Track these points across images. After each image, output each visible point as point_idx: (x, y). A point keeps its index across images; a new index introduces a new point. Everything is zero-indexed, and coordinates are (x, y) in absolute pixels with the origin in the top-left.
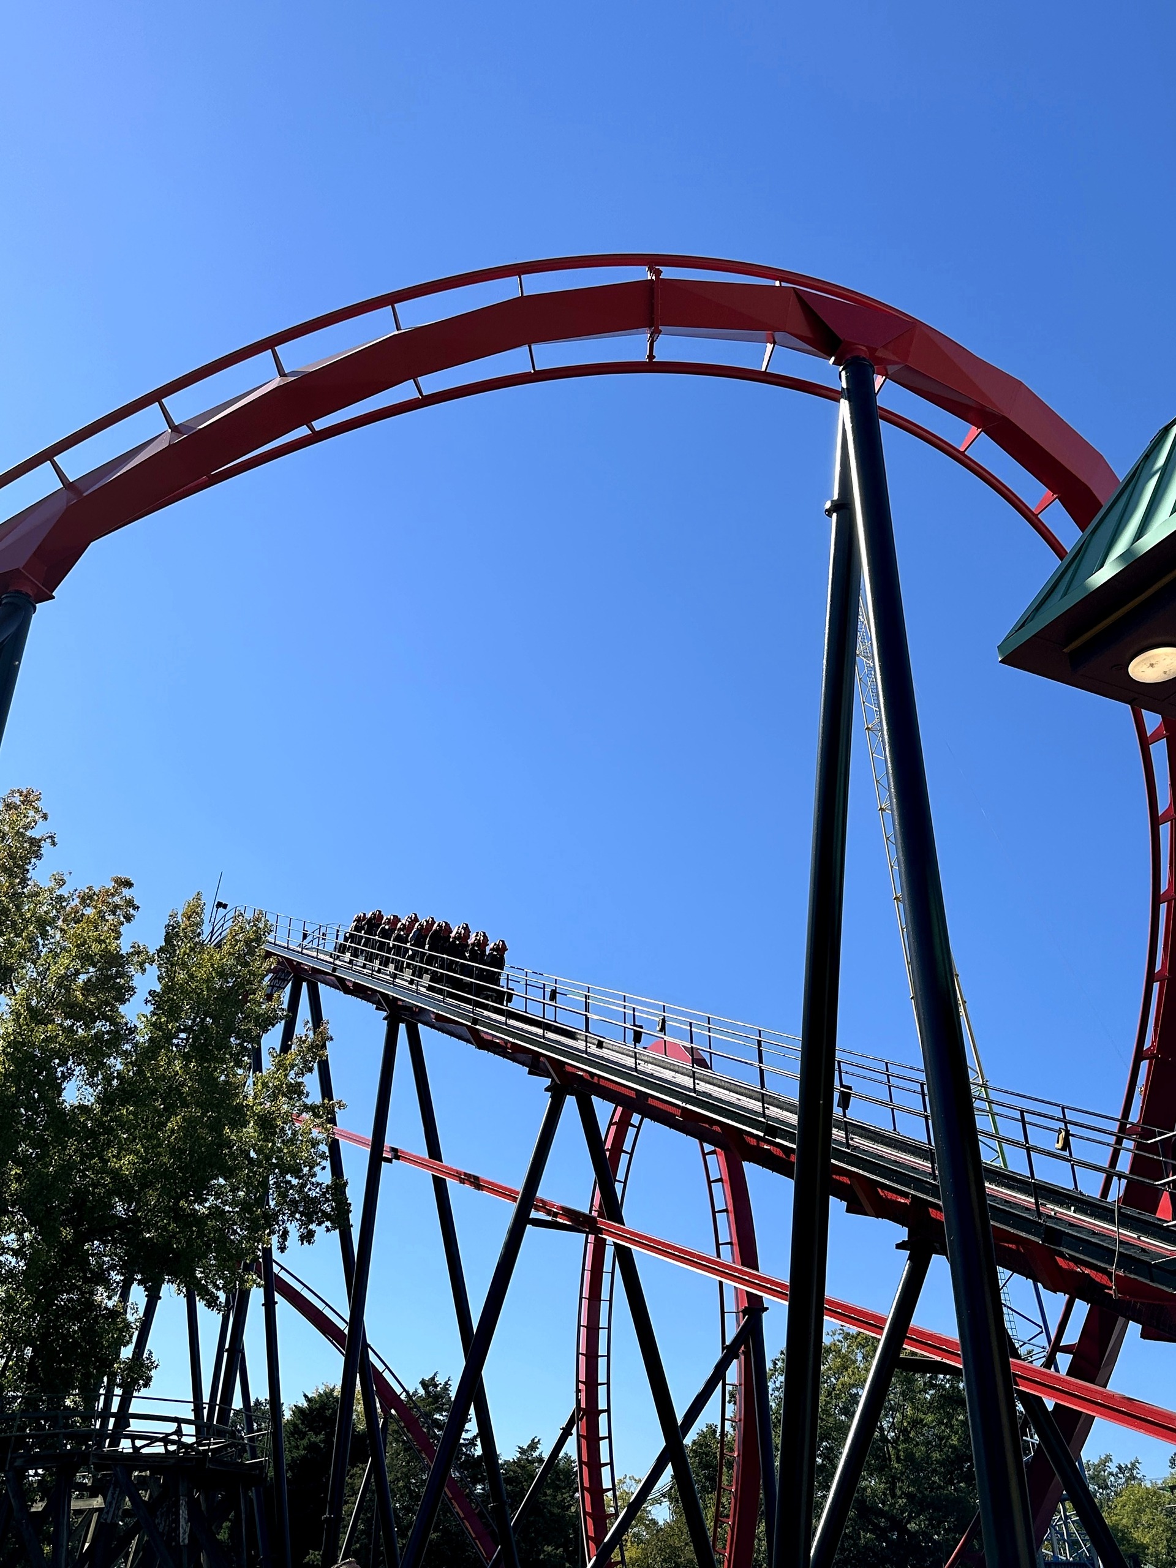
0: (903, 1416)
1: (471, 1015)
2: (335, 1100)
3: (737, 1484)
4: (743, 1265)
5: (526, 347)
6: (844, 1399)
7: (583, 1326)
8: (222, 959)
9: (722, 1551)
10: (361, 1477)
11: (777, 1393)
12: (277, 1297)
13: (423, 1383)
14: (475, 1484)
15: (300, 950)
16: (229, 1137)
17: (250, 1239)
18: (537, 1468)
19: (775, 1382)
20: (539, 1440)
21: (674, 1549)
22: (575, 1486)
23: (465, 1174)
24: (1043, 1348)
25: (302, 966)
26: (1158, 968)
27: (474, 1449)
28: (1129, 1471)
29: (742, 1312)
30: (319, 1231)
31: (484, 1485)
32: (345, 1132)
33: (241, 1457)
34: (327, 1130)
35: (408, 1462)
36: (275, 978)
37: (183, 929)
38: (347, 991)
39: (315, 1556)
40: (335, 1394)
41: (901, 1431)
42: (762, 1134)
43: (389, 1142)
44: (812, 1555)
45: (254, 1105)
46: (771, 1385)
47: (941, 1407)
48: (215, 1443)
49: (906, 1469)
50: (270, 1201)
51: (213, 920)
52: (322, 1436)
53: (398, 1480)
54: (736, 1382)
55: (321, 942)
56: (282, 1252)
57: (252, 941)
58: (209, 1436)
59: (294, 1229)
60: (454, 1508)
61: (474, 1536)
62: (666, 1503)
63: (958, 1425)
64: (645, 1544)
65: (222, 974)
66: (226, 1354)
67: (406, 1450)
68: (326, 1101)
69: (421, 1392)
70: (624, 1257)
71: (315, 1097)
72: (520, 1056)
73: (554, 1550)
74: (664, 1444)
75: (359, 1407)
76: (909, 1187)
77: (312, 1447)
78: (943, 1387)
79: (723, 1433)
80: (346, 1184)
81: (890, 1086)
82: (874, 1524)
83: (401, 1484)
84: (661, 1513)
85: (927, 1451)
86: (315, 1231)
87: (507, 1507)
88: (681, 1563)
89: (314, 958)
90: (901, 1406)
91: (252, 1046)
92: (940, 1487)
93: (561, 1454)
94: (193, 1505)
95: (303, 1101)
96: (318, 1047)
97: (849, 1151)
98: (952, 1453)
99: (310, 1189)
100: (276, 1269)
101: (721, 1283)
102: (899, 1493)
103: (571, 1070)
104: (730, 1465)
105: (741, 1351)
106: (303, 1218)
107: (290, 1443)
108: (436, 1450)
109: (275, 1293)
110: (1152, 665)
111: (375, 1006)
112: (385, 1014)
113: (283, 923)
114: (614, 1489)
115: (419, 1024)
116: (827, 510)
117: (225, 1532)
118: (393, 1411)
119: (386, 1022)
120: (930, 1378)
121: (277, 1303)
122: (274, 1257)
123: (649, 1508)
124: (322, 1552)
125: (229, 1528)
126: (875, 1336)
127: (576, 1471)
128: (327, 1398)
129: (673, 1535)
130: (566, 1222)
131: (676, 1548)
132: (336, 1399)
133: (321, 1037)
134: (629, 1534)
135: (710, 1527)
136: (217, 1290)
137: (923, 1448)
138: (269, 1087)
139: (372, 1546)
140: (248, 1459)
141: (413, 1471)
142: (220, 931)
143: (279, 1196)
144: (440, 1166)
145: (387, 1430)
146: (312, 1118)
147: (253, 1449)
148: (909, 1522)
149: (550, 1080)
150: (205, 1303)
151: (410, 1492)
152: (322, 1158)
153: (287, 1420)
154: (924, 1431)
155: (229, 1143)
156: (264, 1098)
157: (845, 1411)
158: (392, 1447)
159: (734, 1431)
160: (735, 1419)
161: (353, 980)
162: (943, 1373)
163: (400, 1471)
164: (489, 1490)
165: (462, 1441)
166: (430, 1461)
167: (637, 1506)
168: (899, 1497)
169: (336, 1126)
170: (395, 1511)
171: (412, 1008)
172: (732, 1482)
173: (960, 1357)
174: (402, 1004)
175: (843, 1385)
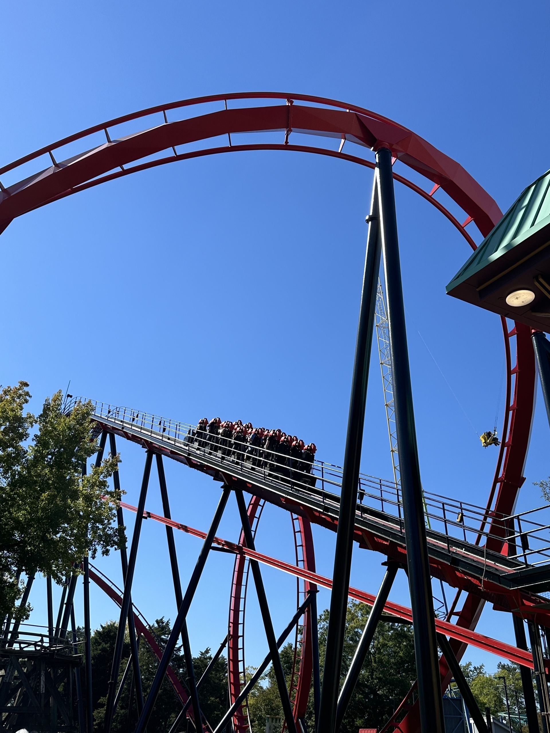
0: (378, 642)
1: (188, 451)
2: (121, 490)
3: (301, 671)
4: (308, 570)
5: (227, 135)
6: (352, 633)
7: (233, 597)
8: (70, 421)
9: (293, 701)
10: (126, 664)
11: (321, 630)
12: (90, 580)
13: (157, 622)
14: (179, 669)
15: (106, 418)
16: (70, 505)
17: (78, 553)
18: (209, 662)
19: (320, 625)
20: (210, 649)
22: (226, 670)
23: (181, 525)
24: (444, 613)
25: (107, 426)
26: (507, 440)
27: (180, 652)
28: (479, 670)
29: (307, 592)
30: (112, 550)
31: (184, 669)
32: (125, 504)
33: (71, 653)
34: (117, 503)
35: (148, 658)
36: (95, 432)
37: (52, 406)
38: (128, 438)
39: (103, 699)
40: (115, 625)
41: (377, 649)
42: (322, 511)
43: (146, 510)
44: (338, 702)
45: (83, 490)
46: (318, 626)
47: (396, 638)
48: (59, 647)
49: (379, 666)
51: (65, 403)
52: (108, 645)
53: (143, 665)
54: (303, 624)
55: (117, 415)
56: (93, 559)
57: (85, 414)
58: (55, 643)
59: (99, 549)
60: (169, 679)
61: (178, 692)
62: (267, 679)
63: (403, 647)
64: (257, 697)
65: (69, 429)
66: (65, 606)
67: (148, 652)
68: (117, 490)
69: (156, 625)
70: (255, 565)
71: (111, 488)
72: (210, 471)
74: (269, 651)
75: (127, 632)
76: (389, 537)
77: (104, 650)
78: (397, 630)
79: (296, 648)
80: (125, 528)
81: (381, 491)
82: (363, 691)
83: (145, 667)
84: (265, 683)
85: (388, 658)
86: (110, 550)
87: (195, 679)
88: (273, 706)
89: (113, 422)
91: (83, 463)
92: (393, 675)
93: (220, 656)
94: (47, 675)
95: (106, 490)
96: (114, 465)
97: (362, 519)
98: (400, 659)
99: (108, 530)
100: (90, 567)
101: (298, 578)
102: (374, 677)
103: (234, 478)
104: (298, 662)
105: (306, 610)
106: (104, 543)
107: (93, 647)
108: (162, 653)
109: (89, 578)
110: (517, 298)
111: (142, 446)
112: (146, 450)
113: (99, 406)
114: (244, 672)
115: (162, 455)
116: (366, 220)
117: (62, 688)
118: (142, 634)
119: (147, 453)
120: (391, 625)
121: (90, 582)
122: (89, 562)
123: (259, 681)
124: (107, 697)
125: (64, 686)
126: (369, 604)
127: (227, 664)
128: (112, 627)
129: (270, 694)
130: (228, 548)
131: (271, 699)
132: (116, 628)
133: (116, 460)
134: (250, 693)
135: (288, 689)
136: (62, 576)
137: (387, 657)
138: (90, 482)
139: (130, 696)
140: (74, 654)
141: (150, 662)
142: (68, 408)
143: (93, 533)
144: (170, 521)
145: (139, 642)
146: (110, 497)
147: (76, 650)
148: (379, 690)
149: (223, 483)
150: (56, 581)
151: (149, 671)
152: (114, 516)
153: (92, 637)
154: (388, 649)
155: (70, 507)
156: (87, 487)
157: (352, 639)
158: (141, 650)
159: (301, 646)
160: (301, 642)
161: (132, 433)
162: (399, 623)
163: (145, 661)
164: (186, 671)
165: (175, 649)
166: (160, 658)
167: (254, 680)
168: (375, 679)
169: (121, 501)
170: (142, 680)
171: (159, 447)
172: (299, 670)
173: (411, 616)
174: (154, 445)
175: (351, 627)
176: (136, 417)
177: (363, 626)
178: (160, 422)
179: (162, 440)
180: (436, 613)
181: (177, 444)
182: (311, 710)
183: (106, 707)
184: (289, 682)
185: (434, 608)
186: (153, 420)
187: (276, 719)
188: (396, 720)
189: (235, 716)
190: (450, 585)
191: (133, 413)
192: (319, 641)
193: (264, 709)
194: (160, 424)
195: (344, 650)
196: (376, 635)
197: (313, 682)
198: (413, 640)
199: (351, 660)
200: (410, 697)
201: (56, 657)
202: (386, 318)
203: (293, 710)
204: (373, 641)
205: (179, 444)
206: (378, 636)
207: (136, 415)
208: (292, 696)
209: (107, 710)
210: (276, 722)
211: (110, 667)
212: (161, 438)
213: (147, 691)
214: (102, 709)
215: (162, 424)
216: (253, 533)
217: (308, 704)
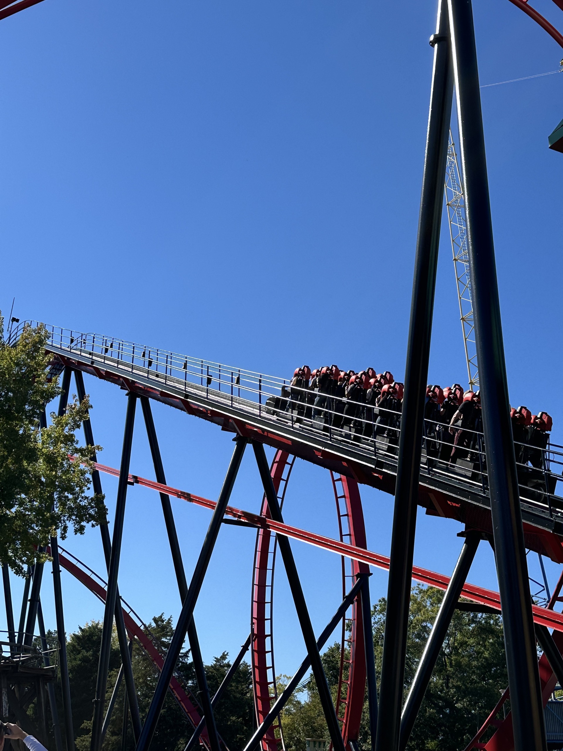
0: (455, 640)
1: (184, 392)
2: (95, 445)
3: (351, 679)
4: (357, 546)
6: (418, 629)
7: (256, 585)
8: (18, 354)
9: (341, 719)
10: (116, 676)
11: (376, 626)
12: (61, 568)
13: (155, 620)
14: (187, 680)
15: (69, 349)
16: (27, 468)
17: (43, 532)
18: (226, 670)
19: (375, 619)
20: (227, 653)
21: (310, 718)
22: (250, 681)
23: (182, 492)
24: (545, 599)
25: (71, 360)
27: (187, 659)
29: (356, 576)
30: (87, 526)
31: (193, 681)
32: (103, 466)
33: (40, 665)
34: (90, 465)
35: (145, 668)
36: (53, 368)
38: (101, 376)
39: (87, 724)
40: (99, 626)
41: (453, 648)
42: (374, 467)
43: (132, 472)
44: (402, 717)
45: (43, 448)
46: (373, 621)
47: (479, 634)
48: (23, 657)
49: (456, 671)
50: (55, 509)
51: (10, 329)
52: (91, 652)
53: (139, 678)
54: (351, 618)
55: (83, 345)
56: (63, 539)
57: (36, 343)
58: (19, 652)
59: (71, 526)
60: (175, 694)
61: (187, 711)
62: (306, 691)
63: (488, 645)
64: (293, 715)
65: (17, 364)
66: (29, 603)
67: (144, 660)
68: (89, 446)
69: (154, 625)
70: (284, 543)
71: (82, 444)
72: (216, 418)
73: (236, 719)
74: (307, 654)
75: (115, 634)
76: (468, 498)
77: (85, 660)
78: (480, 622)
79: (343, 650)
80: (103, 497)
82: (434, 704)
83: (141, 680)
85: (469, 661)
86: (84, 526)
87: (209, 693)
88: (315, 726)
89: (79, 355)
90: (454, 634)
91: (40, 411)
92: (476, 682)
93: (241, 662)
94: (11, 694)
95: (74, 447)
96: (84, 411)
97: (430, 476)
98: (484, 662)
99: (81, 501)
100: (60, 551)
101: (343, 557)
102: (450, 685)
103: (249, 427)
104: (346, 668)
105: (355, 599)
106: (77, 518)
107: (70, 657)
108: (163, 661)
109: (60, 565)
111: (120, 387)
112: (127, 392)
113: (57, 333)
114: (274, 682)
115: (150, 399)
116: (431, 42)
117: (30, 710)
118: (136, 637)
119: (128, 397)
120: (473, 617)
121: (61, 571)
122: (58, 544)
123: (296, 694)
124: (92, 721)
125: (34, 708)
126: (441, 589)
127: (251, 672)
128: (94, 629)
129: (310, 710)
130: (246, 521)
131: (312, 717)
132: (100, 630)
133: (85, 406)
134: (284, 710)
135: (334, 704)
136: (22, 563)
137: (467, 659)
138: (52, 437)
139: (123, 718)
140: (45, 666)
141: (148, 673)
142: (15, 337)
143: (61, 505)
144: (165, 487)
145: (132, 648)
146: (80, 457)
147: (47, 660)
148: (456, 703)
149: (236, 434)
150: (15, 571)
151: (147, 685)
152: (88, 482)
153: (69, 643)
154: (468, 649)
155: (27, 472)
156: (49, 444)
157: (419, 636)
158: (135, 660)
159: (350, 647)
160: (350, 641)
161: (105, 370)
162: (482, 612)
163: (140, 673)
164: (196, 684)
165: (180, 654)
166: (160, 667)
167: (288, 692)
168: (451, 688)
169: (96, 462)
170: (137, 697)
171: (145, 388)
172: (348, 678)
173: (499, 603)
174: (138, 385)
175: (417, 620)
176: (111, 347)
177: (433, 619)
178: (144, 353)
179: (148, 378)
180: (534, 599)
181: (169, 383)
182: (366, 729)
183: (92, 733)
184: (336, 694)
185: (531, 594)
186: (133, 351)
187: (320, 743)
188: (481, 741)
189: (265, 740)
190: (552, 560)
191: (105, 341)
192: (374, 640)
193: (303, 730)
194: (144, 356)
195: (409, 650)
196: (451, 630)
197: (367, 694)
198: (503, 637)
199: (418, 663)
200: (499, 710)
201: (21, 671)
202: (461, 193)
203: (342, 730)
204: (448, 639)
205: (172, 383)
206: (454, 632)
207: (109, 344)
208: (341, 713)
209: (93, 737)
210: (319, 747)
211: (94, 681)
212: (146, 375)
213: (145, 711)
214: (86, 736)
215: (147, 355)
216: (279, 501)
217: (361, 722)
